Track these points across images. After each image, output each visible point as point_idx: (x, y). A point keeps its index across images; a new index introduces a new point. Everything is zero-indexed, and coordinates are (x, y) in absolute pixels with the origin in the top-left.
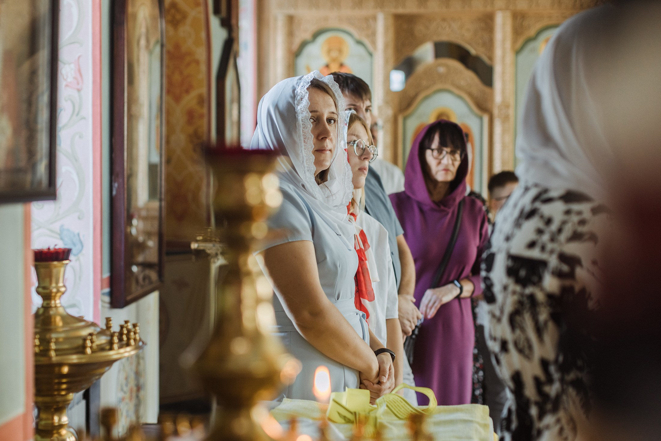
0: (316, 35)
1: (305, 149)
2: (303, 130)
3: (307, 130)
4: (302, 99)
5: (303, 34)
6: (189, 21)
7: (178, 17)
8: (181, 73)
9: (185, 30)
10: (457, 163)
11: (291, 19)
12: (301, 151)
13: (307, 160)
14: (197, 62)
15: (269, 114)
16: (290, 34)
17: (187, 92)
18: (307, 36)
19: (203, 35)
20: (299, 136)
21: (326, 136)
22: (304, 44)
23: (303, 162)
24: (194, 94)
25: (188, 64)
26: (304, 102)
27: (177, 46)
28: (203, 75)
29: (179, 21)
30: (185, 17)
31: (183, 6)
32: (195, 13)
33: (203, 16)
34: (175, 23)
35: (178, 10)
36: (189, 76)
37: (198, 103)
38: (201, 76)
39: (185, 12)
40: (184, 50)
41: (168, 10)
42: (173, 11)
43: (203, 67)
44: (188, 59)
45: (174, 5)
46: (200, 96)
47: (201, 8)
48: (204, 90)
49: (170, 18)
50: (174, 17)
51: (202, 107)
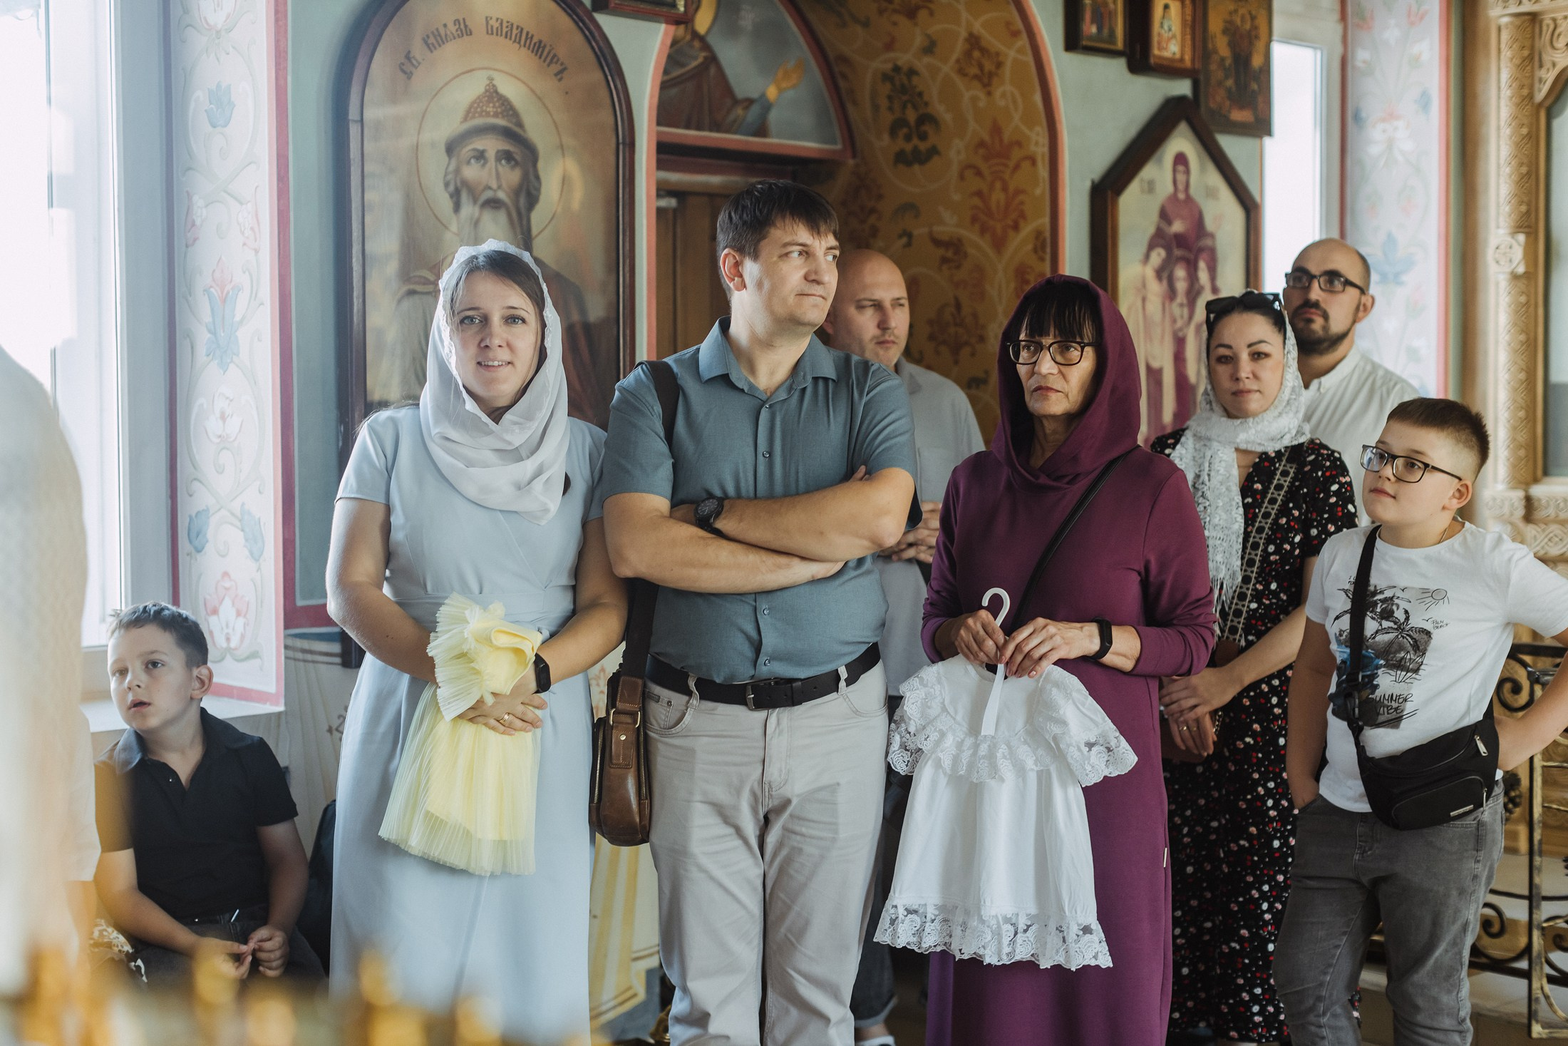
7: (988, 65)
8: (1005, 189)
14: (1033, 161)
17: (1016, 227)
22: (1565, 83)
24: (1027, 230)
25: (1017, 167)
28: (1042, 189)
29: (991, 75)
30: (999, 65)
31: (992, 41)
32: (1013, 53)
33: (1029, 59)
34: (986, 80)
35: (984, 51)
36: (1019, 192)
37: (1035, 250)
38: (1038, 192)
39: (998, 54)
40: (1007, 136)
41: (968, 54)
42: (976, 54)
43: (1043, 172)
44: (1016, 154)
45: (974, 41)
46: (1038, 234)
47: (1023, 41)
48: (1046, 220)
49: (974, 70)
50: (981, 67)
51: (1042, 259)
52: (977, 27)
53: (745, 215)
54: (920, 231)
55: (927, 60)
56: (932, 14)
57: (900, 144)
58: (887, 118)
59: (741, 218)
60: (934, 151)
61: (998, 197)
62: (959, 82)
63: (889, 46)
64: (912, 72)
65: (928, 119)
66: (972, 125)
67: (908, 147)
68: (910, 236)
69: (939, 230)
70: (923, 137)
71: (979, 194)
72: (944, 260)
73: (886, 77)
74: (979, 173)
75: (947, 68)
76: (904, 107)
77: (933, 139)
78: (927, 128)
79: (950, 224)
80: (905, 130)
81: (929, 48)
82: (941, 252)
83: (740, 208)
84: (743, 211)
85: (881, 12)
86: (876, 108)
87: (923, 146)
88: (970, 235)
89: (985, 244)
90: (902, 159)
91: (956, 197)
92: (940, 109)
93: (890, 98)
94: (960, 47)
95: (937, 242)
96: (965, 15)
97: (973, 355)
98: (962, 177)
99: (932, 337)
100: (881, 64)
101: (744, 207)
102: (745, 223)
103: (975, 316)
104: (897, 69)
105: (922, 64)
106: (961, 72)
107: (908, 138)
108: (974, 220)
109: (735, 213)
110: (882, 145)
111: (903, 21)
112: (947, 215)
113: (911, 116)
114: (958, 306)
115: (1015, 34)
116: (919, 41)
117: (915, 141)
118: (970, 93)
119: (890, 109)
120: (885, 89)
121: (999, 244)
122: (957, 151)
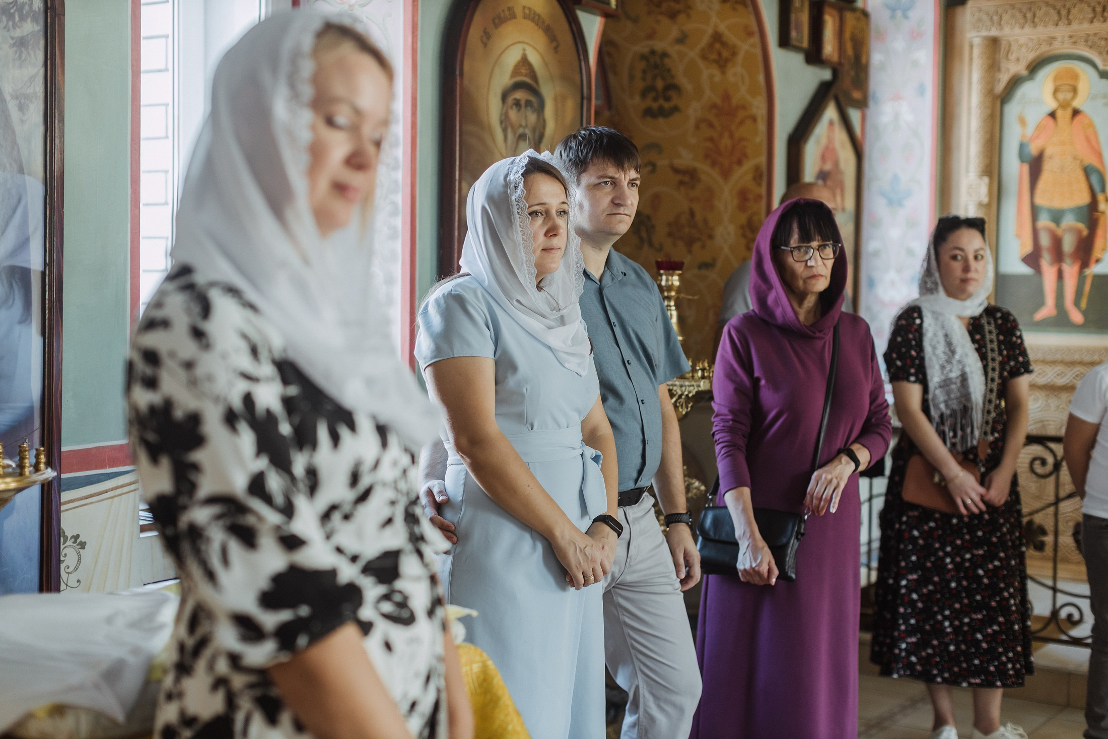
0: (1034, 67)
1: (524, 248)
2: (520, 225)
3: (525, 224)
4: (516, 188)
5: (1014, 67)
6: (740, 58)
7: (725, 54)
8: (731, 136)
9: (736, 71)
10: (830, 263)
11: (994, 43)
12: (520, 251)
13: (527, 261)
14: (754, 119)
15: (484, 208)
16: (993, 66)
17: (740, 163)
18: (1020, 68)
19: (761, 78)
20: (517, 232)
21: (555, 233)
22: (1015, 83)
23: (522, 263)
24: (748, 165)
25: (742, 123)
26: (519, 191)
27: (727, 97)
28: (761, 138)
29: (727, 60)
30: (734, 54)
31: (730, 37)
32: (747, 47)
33: (758, 51)
34: (722, 64)
35: (724, 44)
36: (741, 139)
37: (754, 179)
38: (758, 140)
39: (734, 46)
40: (735, 101)
41: (711, 46)
42: (717, 46)
43: (762, 127)
44: (741, 114)
45: (717, 37)
46: (757, 169)
47: (756, 39)
48: (763, 159)
49: (714, 56)
50: (719, 54)
51: (759, 185)
52: (722, 28)
53: (571, 154)
54: (662, 162)
55: (678, 47)
56: (689, 16)
57: (649, 103)
58: (639, 85)
59: (568, 156)
60: (676, 109)
61: (726, 142)
62: (701, 64)
63: (651, 36)
64: (664, 55)
65: (672, 87)
66: (708, 92)
67: (655, 106)
68: (654, 165)
69: (678, 163)
70: (668, 99)
71: (711, 139)
72: (681, 183)
73: (643, 57)
74: (711, 125)
75: (693, 54)
76: (654, 78)
77: (675, 101)
78: (672, 93)
79: (686, 159)
80: (653, 94)
81: (682, 39)
82: (679, 177)
83: (568, 149)
84: (569, 151)
85: (649, 13)
86: (632, 77)
87: (667, 105)
88: (703, 167)
89: (715, 173)
90: (649, 113)
91: (693, 141)
92: (683, 81)
93: (644, 72)
94: (705, 40)
95: (676, 171)
96: (714, 19)
97: (703, 247)
98: (697, 127)
99: (670, 234)
100: (642, 48)
101: (571, 148)
102: (570, 160)
103: (705, 221)
104: (653, 52)
105: (673, 50)
106: (704, 57)
107: (655, 99)
108: (707, 156)
109: (564, 152)
110: (634, 103)
111: (665, 21)
112: (684, 152)
113: (660, 84)
114: (692, 214)
115: (750, 34)
116: (674, 33)
117: (661, 102)
118: (708, 73)
119: (644, 79)
120: (642, 65)
121: (726, 174)
122: (694, 110)
